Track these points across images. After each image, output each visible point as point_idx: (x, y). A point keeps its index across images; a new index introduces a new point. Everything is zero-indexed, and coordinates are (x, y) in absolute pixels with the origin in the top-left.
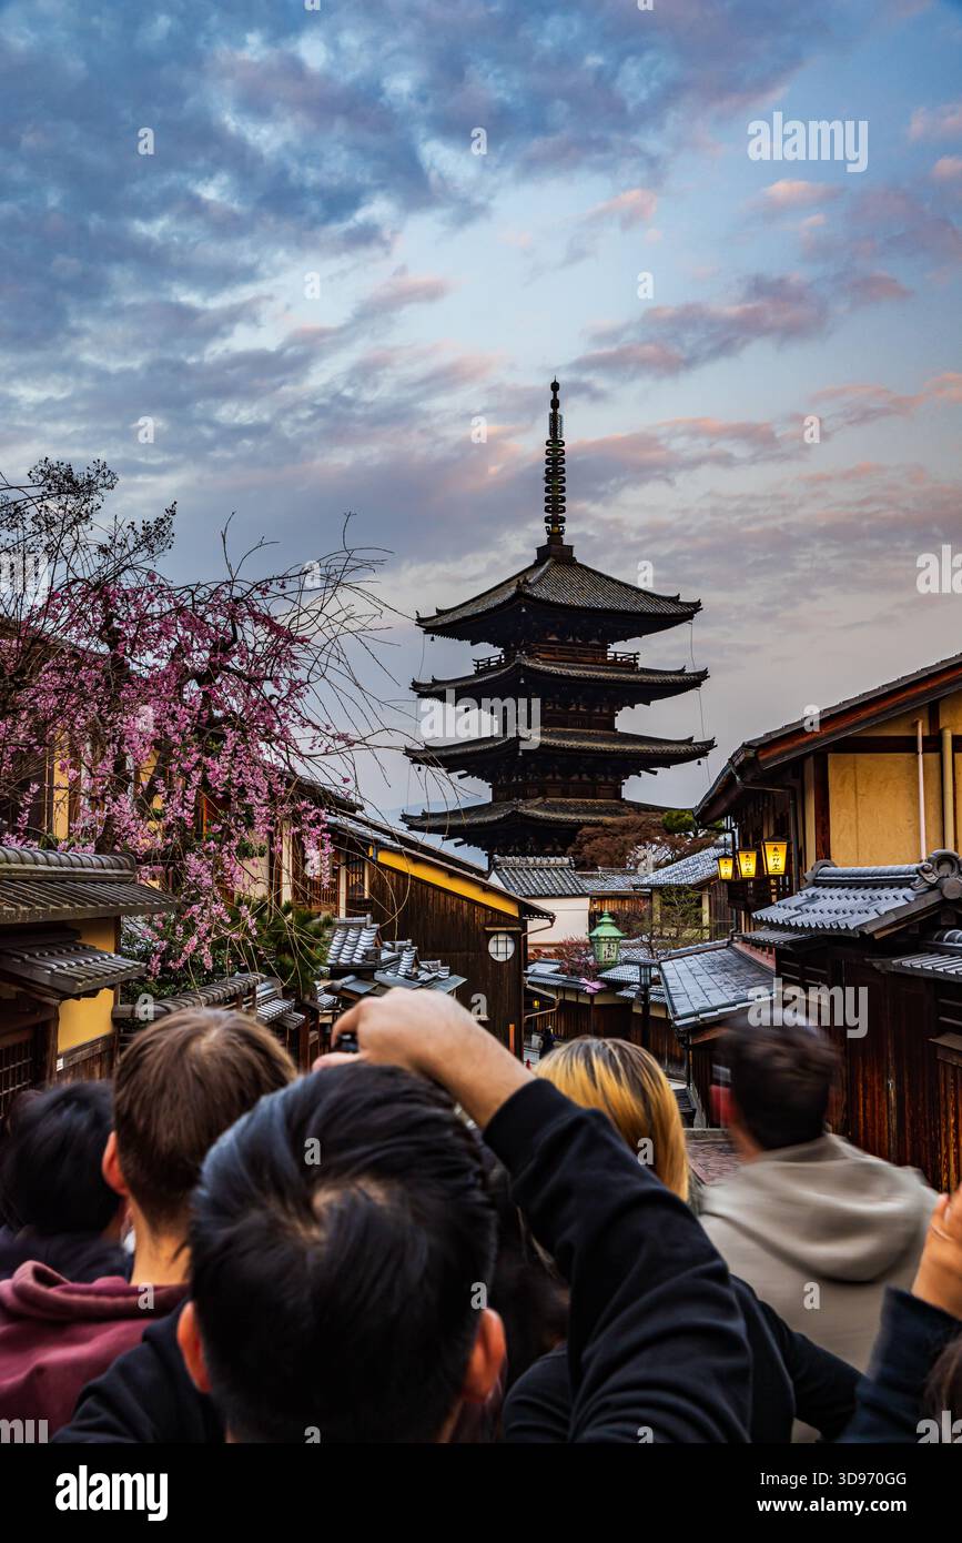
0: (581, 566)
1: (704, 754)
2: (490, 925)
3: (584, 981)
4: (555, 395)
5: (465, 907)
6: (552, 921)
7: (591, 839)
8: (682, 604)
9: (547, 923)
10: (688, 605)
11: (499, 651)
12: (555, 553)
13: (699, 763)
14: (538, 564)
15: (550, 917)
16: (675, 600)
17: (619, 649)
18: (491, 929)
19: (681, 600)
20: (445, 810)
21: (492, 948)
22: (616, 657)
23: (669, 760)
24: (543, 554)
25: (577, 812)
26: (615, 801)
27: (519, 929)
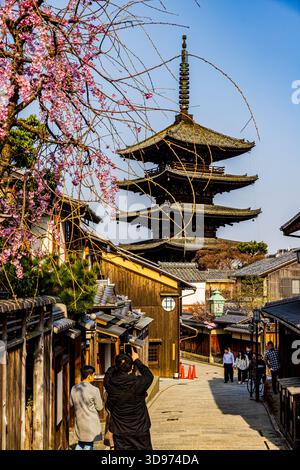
0: (197, 125)
1: (255, 216)
2: (163, 292)
3: (206, 322)
4: (184, 42)
5: (150, 283)
6: (195, 291)
7: (204, 255)
8: (245, 143)
9: (192, 291)
10: (249, 143)
11: (156, 166)
12: (184, 118)
13: (253, 220)
14: (176, 123)
15: (194, 289)
16: (242, 141)
17: (215, 165)
18: (163, 294)
19: (245, 141)
21: (164, 304)
22: (213, 169)
23: (238, 219)
24: (179, 119)
26: (213, 239)
27: (178, 294)
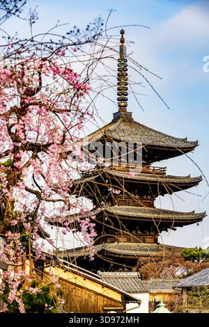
0: (136, 123)
1: (200, 220)
2: (106, 306)
4: (122, 37)
5: (93, 297)
6: (139, 304)
7: (146, 263)
8: (188, 142)
9: (137, 305)
10: (192, 143)
12: (122, 116)
13: (198, 225)
14: (114, 121)
15: (139, 302)
16: (185, 140)
18: (107, 308)
19: (188, 140)
20: (73, 248)
22: (154, 170)
23: (182, 223)
24: (116, 118)
25: (135, 250)
26: (155, 244)
27: (123, 308)
